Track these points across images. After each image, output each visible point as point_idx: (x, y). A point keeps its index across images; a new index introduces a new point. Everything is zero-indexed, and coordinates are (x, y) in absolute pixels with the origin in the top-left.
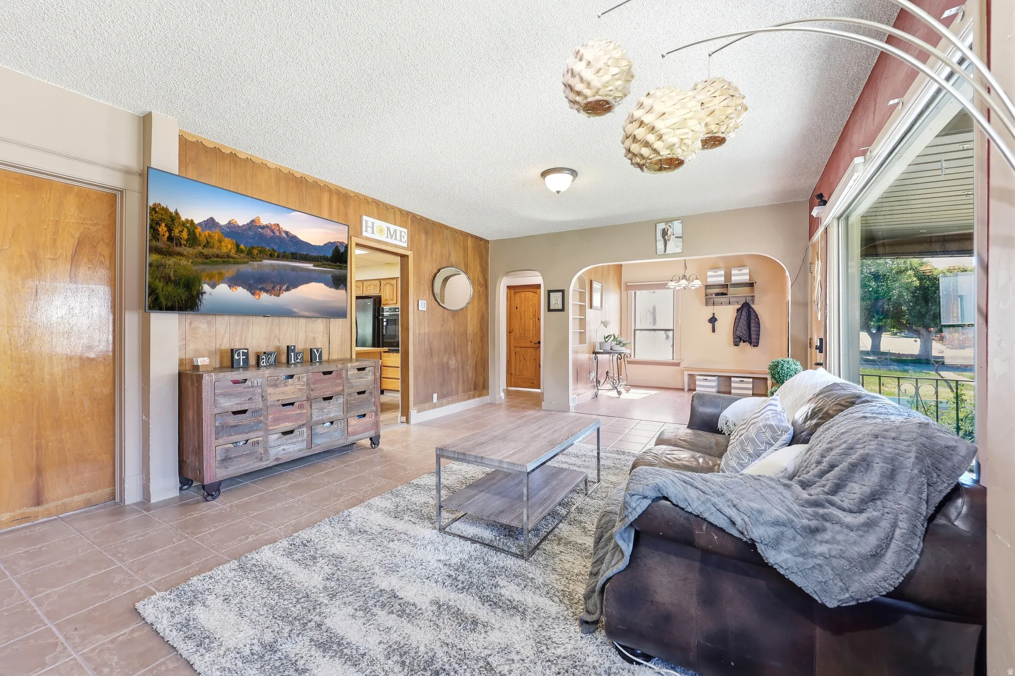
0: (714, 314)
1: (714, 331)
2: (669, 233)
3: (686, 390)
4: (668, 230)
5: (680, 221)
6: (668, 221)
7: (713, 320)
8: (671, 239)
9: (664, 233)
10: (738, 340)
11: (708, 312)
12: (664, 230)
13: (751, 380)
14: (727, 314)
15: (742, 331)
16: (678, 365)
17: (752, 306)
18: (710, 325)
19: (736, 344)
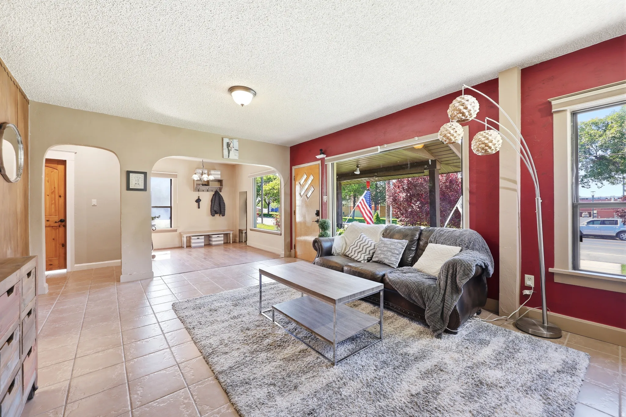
0: (199, 197)
1: (199, 208)
2: (231, 146)
3: (185, 247)
4: (230, 144)
5: (237, 140)
6: (231, 139)
7: (198, 201)
8: (232, 150)
9: (228, 145)
10: (214, 213)
11: (195, 195)
12: (228, 143)
13: (223, 235)
14: (207, 197)
15: (216, 208)
16: (176, 231)
17: (220, 193)
18: (196, 204)
19: (213, 216)
